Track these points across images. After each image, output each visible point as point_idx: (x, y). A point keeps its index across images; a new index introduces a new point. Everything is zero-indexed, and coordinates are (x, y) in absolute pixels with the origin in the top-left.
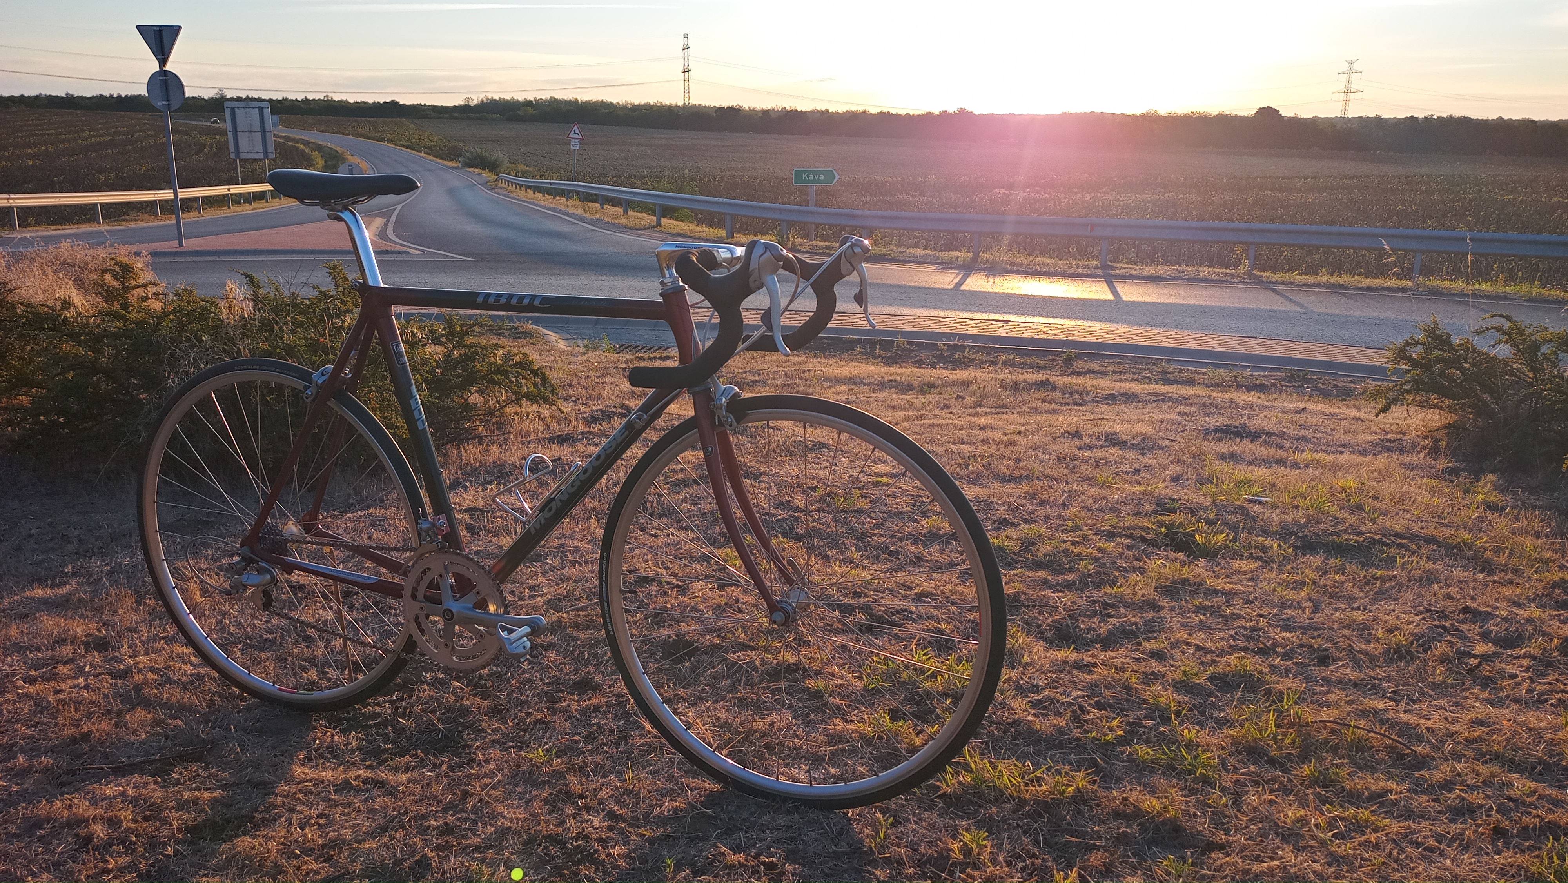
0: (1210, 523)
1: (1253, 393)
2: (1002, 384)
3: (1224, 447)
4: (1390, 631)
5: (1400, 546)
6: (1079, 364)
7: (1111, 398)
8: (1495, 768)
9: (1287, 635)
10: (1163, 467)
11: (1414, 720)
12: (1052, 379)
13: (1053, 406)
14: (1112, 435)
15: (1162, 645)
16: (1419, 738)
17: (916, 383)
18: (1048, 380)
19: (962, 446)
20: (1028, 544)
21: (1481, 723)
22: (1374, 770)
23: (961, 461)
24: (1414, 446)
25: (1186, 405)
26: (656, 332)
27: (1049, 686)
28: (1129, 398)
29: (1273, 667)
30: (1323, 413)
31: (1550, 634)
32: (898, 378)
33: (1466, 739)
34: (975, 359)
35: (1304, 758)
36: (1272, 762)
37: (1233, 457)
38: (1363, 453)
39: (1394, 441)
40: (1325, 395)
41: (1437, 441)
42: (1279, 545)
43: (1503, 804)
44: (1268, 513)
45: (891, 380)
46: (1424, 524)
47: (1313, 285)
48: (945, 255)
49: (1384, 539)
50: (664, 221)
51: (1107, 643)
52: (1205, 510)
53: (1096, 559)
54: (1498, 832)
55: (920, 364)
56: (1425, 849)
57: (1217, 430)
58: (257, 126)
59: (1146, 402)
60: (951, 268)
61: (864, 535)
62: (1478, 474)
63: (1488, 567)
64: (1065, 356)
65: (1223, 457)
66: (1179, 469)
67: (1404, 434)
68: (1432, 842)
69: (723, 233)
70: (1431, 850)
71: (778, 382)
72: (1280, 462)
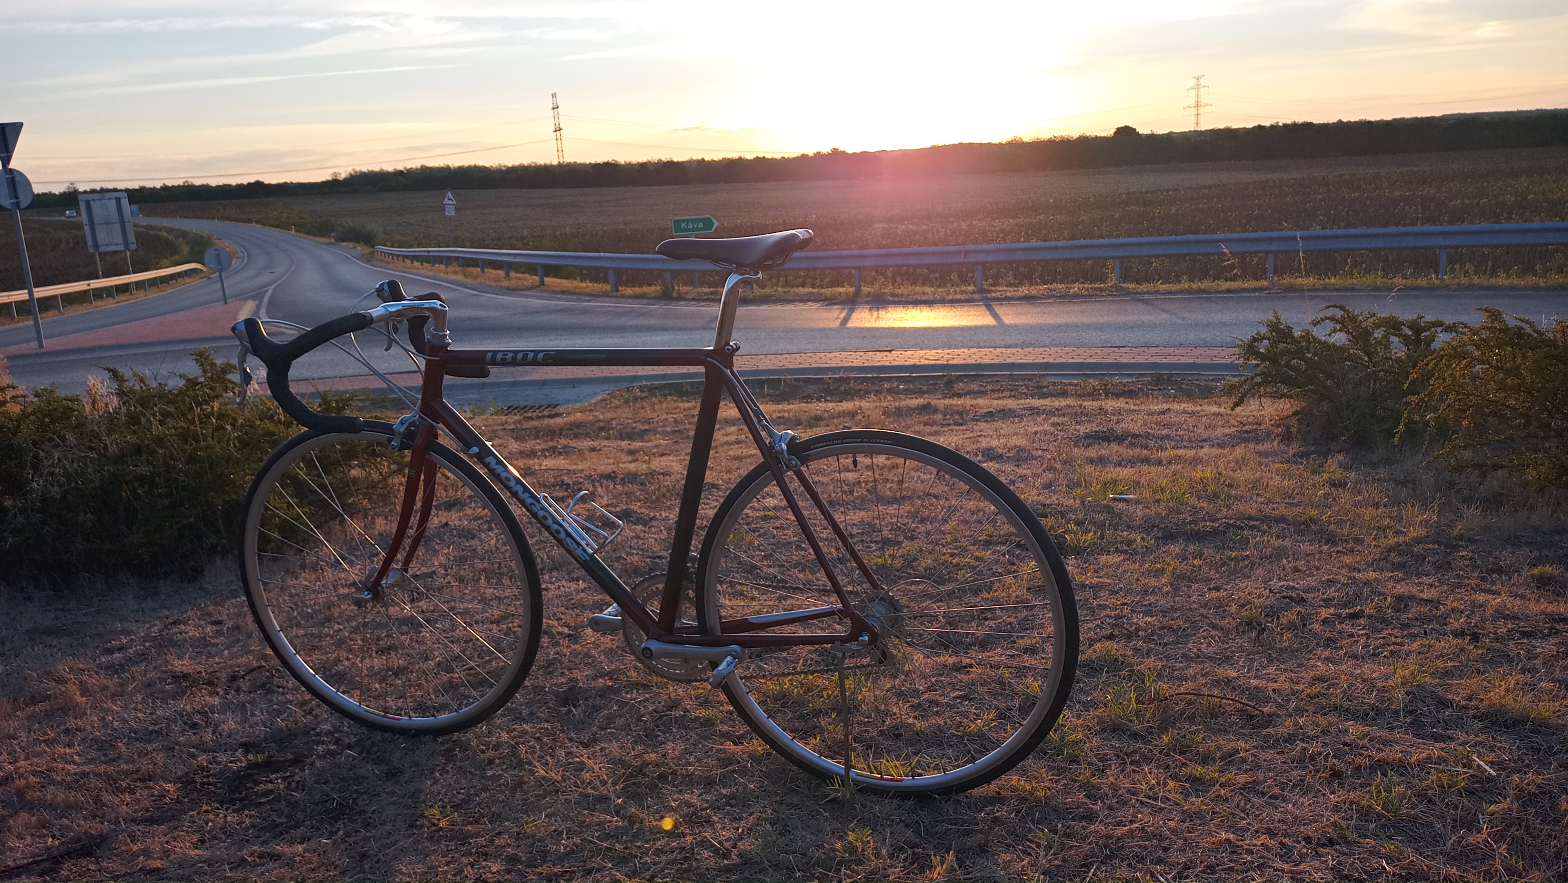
0: (1078, 523)
1: (1121, 399)
2: (886, 412)
3: (1092, 453)
4: (1242, 606)
5: (1253, 528)
6: (960, 386)
7: (990, 416)
8: (1332, 718)
9: (1149, 619)
10: (1036, 475)
11: (1262, 683)
12: (933, 402)
13: (935, 428)
14: (989, 450)
15: (1034, 641)
16: (1267, 700)
17: (803, 418)
18: (929, 403)
19: (847, 474)
20: (910, 561)
21: (1321, 679)
22: (1227, 732)
23: (846, 488)
24: (1269, 434)
25: (1059, 416)
26: (544, 391)
27: (929, 689)
28: (1005, 414)
29: (1136, 650)
30: (1185, 412)
31: (1384, 594)
32: (786, 415)
33: (1309, 696)
34: (861, 390)
35: (1163, 729)
36: (1135, 736)
37: (1101, 461)
38: (1222, 446)
39: (1251, 432)
40: (1189, 396)
41: (1288, 427)
42: (1143, 538)
43: (1339, 749)
44: (1131, 509)
45: (779, 417)
46: (1275, 506)
47: (1177, 292)
48: (828, 291)
49: (1238, 523)
50: (547, 280)
51: (984, 644)
52: (1075, 510)
53: (974, 568)
54: (1336, 774)
55: (808, 399)
56: (1270, 797)
57: (1087, 436)
58: (115, 217)
59: (1021, 417)
60: (835, 304)
61: (755, 567)
62: (1325, 455)
63: (1331, 540)
64: (945, 379)
65: (1091, 461)
66: (1050, 476)
67: (1260, 425)
68: (1276, 791)
69: (608, 287)
70: (1275, 797)
71: (668, 429)
72: (1146, 461)
